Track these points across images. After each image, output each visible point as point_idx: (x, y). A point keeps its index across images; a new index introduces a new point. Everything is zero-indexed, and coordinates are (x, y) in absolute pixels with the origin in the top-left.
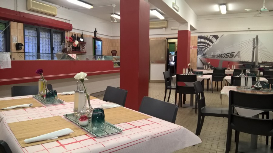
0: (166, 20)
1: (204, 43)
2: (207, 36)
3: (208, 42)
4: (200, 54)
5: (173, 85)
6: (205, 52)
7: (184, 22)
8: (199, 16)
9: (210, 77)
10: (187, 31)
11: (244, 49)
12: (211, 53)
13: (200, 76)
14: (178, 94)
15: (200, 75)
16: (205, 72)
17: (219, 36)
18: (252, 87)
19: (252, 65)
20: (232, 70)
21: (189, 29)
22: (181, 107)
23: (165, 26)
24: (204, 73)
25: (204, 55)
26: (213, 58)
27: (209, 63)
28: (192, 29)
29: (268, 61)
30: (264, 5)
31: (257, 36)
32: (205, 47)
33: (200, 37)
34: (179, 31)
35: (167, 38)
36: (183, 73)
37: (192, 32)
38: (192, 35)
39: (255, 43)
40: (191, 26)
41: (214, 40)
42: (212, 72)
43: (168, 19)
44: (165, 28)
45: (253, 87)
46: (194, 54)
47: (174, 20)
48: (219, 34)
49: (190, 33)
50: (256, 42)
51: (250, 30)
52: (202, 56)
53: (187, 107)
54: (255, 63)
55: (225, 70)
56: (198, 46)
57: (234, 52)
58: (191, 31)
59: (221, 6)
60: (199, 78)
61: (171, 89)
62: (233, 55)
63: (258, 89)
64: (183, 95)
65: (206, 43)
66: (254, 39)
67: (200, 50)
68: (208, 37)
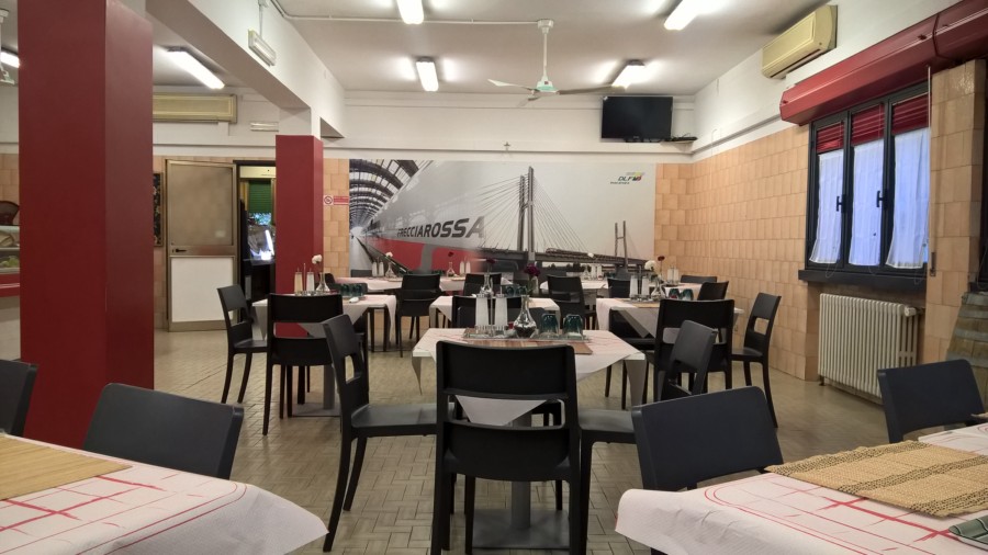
0: (230, 91)
1: (372, 185)
2: (379, 164)
3: (385, 183)
4: (359, 223)
5: (259, 337)
6: (375, 217)
7: (298, 107)
8: (352, 92)
9: (390, 301)
10: (311, 139)
11: (493, 210)
12: (395, 221)
13: (354, 299)
14: (277, 369)
15: (355, 296)
16: (372, 284)
17: (417, 164)
18: (507, 328)
19: (518, 261)
20: (461, 276)
21: (316, 132)
22: (290, 415)
23: (229, 114)
24: (370, 288)
25: (374, 226)
26: (401, 239)
27: (389, 254)
28: (330, 134)
29: (561, 248)
30: (545, 72)
31: (532, 170)
32: (375, 199)
33: (356, 166)
34: (280, 139)
35: (235, 161)
36: (296, 290)
37: (327, 144)
38: (327, 155)
39: (526, 191)
40: (324, 124)
41: (402, 176)
42: (399, 285)
43: (240, 91)
44: (226, 124)
45: (510, 326)
46: (340, 223)
47: (262, 98)
48: (418, 159)
49: (322, 148)
50: (527, 187)
51: (510, 149)
52: (365, 231)
53: (312, 413)
54: (526, 254)
55: (438, 278)
56: (351, 194)
57: (466, 220)
58: (325, 141)
59: (418, 64)
60: (353, 305)
61: (250, 351)
62: (463, 229)
63: (524, 333)
64: (296, 370)
65: (378, 187)
66: (523, 178)
67: (360, 210)
68: (385, 166)
